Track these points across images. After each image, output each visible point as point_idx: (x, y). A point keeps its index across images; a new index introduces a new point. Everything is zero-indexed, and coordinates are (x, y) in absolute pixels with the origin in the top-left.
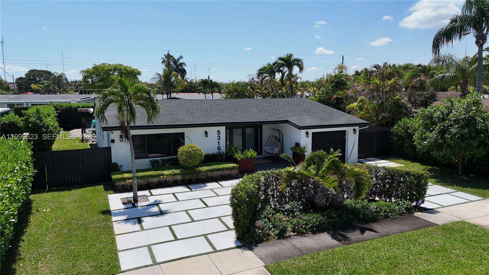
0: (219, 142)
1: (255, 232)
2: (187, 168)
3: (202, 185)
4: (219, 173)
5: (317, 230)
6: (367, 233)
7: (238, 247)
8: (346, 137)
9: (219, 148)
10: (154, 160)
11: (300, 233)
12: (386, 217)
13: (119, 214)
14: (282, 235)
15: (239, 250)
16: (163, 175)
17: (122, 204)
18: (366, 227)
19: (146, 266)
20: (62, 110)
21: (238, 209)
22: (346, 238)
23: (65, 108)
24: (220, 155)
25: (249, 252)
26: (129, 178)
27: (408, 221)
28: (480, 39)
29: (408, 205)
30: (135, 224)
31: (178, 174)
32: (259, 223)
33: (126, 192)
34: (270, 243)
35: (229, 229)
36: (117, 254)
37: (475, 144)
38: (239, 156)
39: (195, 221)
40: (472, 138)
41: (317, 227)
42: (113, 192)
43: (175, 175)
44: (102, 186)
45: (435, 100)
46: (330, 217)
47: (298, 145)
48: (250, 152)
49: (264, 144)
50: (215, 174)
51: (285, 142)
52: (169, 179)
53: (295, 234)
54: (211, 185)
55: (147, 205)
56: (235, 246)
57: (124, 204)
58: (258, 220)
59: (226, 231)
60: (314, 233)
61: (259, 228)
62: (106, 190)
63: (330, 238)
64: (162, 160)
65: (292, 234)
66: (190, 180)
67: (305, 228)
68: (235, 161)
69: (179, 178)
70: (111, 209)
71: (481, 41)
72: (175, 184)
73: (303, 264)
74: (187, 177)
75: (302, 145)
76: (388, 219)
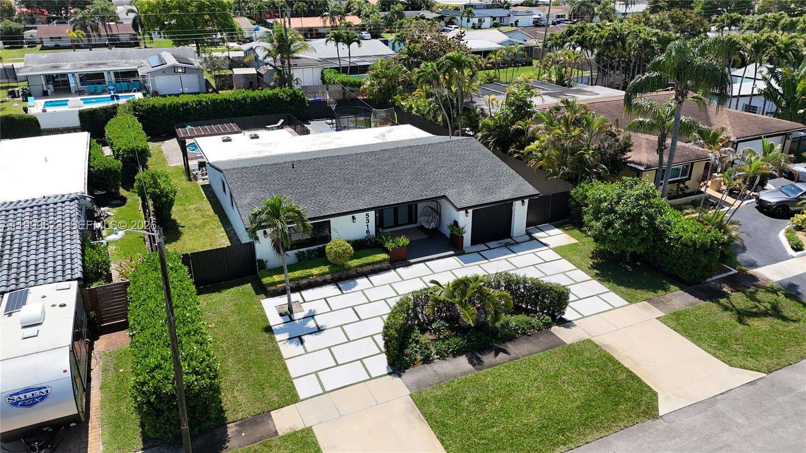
0: (367, 226)
1: (404, 359)
2: (335, 265)
3: (352, 283)
4: (369, 268)
5: (456, 353)
6: (502, 355)
7: (389, 374)
8: (513, 208)
9: (368, 232)
10: (299, 251)
11: (442, 356)
12: (524, 334)
13: (281, 331)
14: (427, 360)
15: (390, 377)
16: (312, 275)
17: (278, 316)
18: (501, 347)
19: (318, 395)
20: (143, 111)
21: (389, 344)
22: (480, 361)
23: (147, 110)
24: (370, 240)
25: (398, 379)
26: (280, 282)
27: (542, 339)
28: (679, 95)
29: (547, 320)
30: (298, 345)
31: (327, 273)
32: (408, 351)
33: (277, 296)
34: (416, 368)
35: (382, 352)
36: (292, 382)
37: (636, 241)
38: (390, 245)
39: (351, 341)
40: (636, 235)
41: (458, 351)
42: (265, 297)
43: (323, 274)
44: (250, 284)
45: (630, 151)
46: (469, 341)
47: (456, 223)
48: (403, 240)
49: (419, 214)
50: (365, 269)
51: (443, 214)
52: (319, 279)
53: (438, 356)
54: (362, 282)
55: (303, 318)
56: (387, 372)
57: (281, 315)
58: (406, 348)
59: (379, 354)
60: (454, 356)
61: (407, 355)
62: (257, 294)
63: (467, 361)
64: (308, 251)
65: (436, 357)
66: (340, 277)
67: (446, 352)
68: (386, 251)
69: (328, 277)
70: (272, 324)
71: (680, 97)
72: (324, 283)
73: (439, 393)
74: (337, 275)
75: (461, 224)
76: (525, 336)
